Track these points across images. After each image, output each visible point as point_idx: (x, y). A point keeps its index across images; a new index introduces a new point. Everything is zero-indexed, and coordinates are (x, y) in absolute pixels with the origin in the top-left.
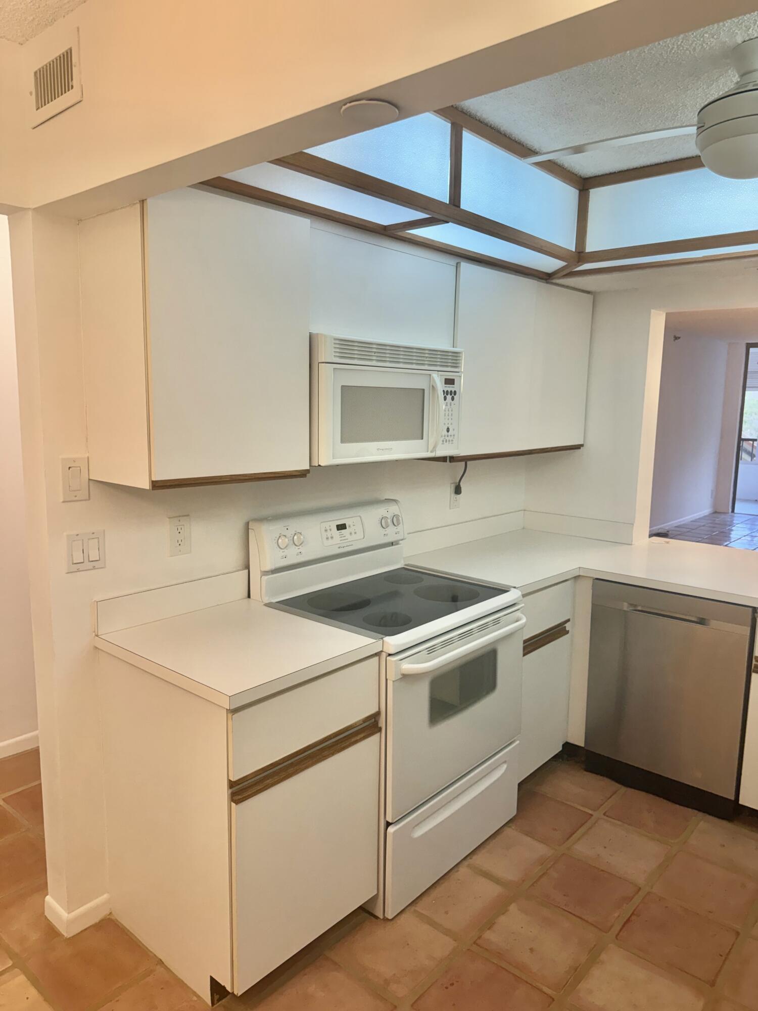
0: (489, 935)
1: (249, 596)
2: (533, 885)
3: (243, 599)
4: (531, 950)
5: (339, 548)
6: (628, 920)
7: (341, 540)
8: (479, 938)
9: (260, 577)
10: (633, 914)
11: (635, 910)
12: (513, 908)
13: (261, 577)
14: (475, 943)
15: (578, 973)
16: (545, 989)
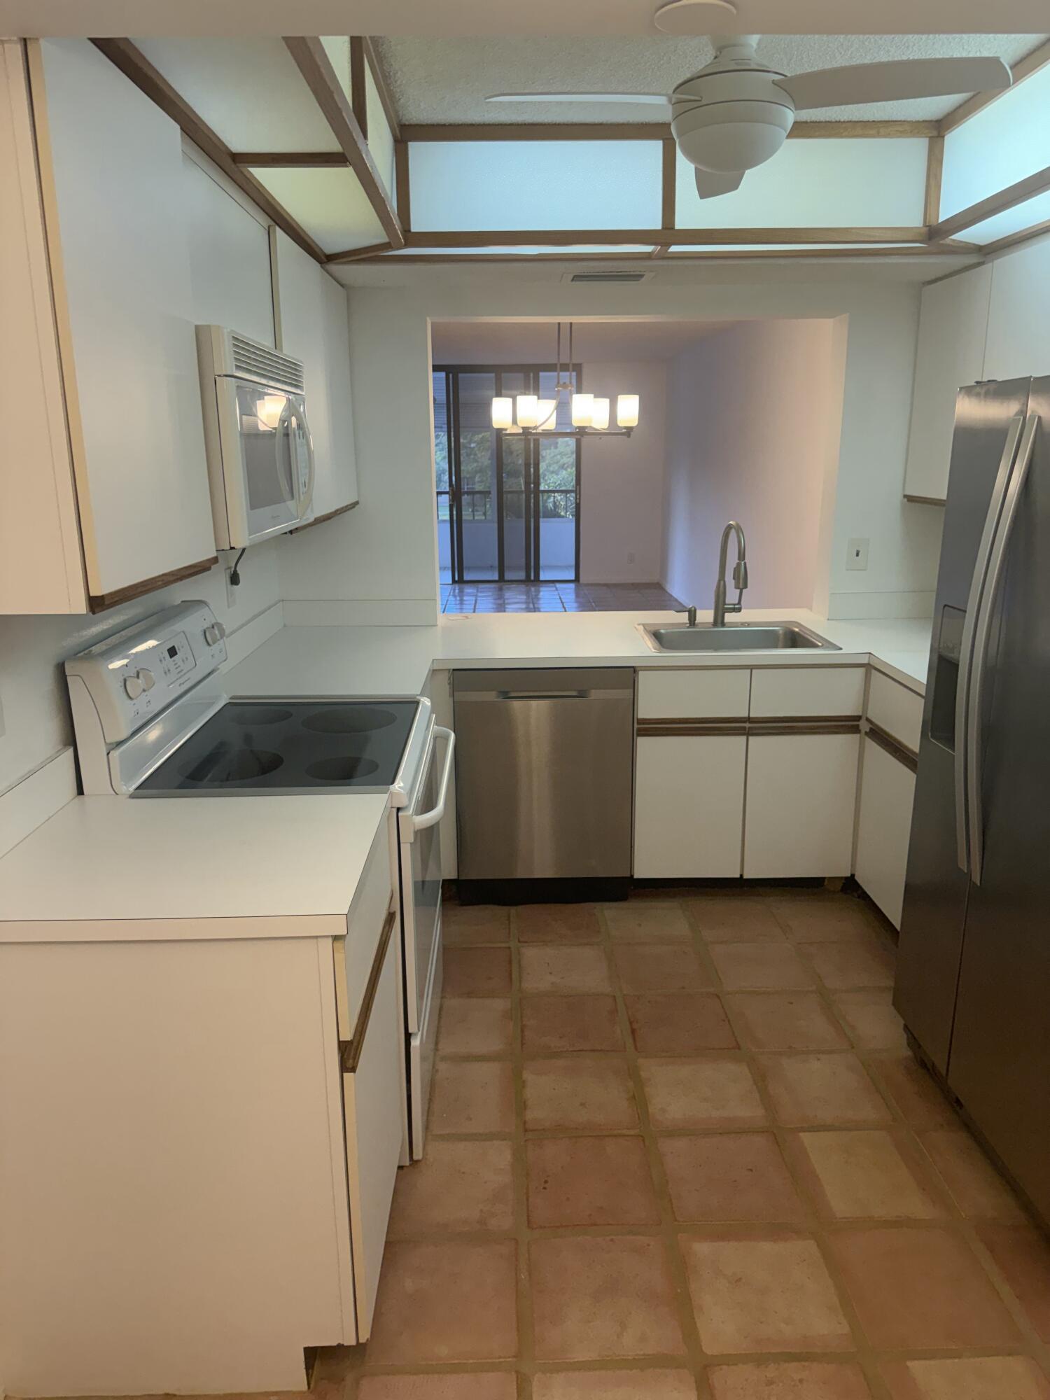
0: (529, 1116)
1: (80, 791)
2: (523, 1044)
3: (73, 799)
4: (582, 1104)
5: (180, 685)
6: (633, 1031)
7: (179, 672)
8: (525, 1123)
9: (105, 754)
10: (631, 1023)
11: (629, 1019)
12: (527, 1075)
13: (108, 754)
14: (526, 1131)
15: (639, 1100)
16: (625, 1132)
